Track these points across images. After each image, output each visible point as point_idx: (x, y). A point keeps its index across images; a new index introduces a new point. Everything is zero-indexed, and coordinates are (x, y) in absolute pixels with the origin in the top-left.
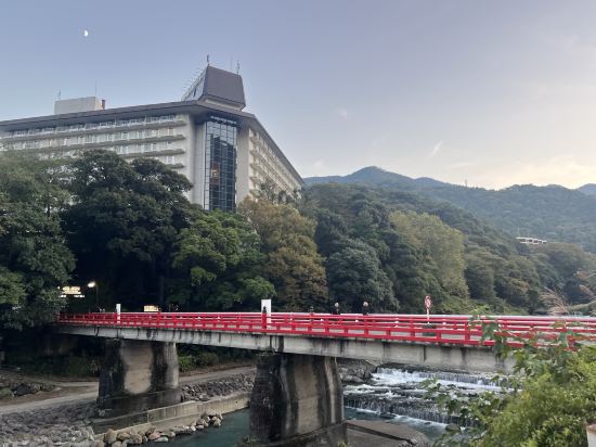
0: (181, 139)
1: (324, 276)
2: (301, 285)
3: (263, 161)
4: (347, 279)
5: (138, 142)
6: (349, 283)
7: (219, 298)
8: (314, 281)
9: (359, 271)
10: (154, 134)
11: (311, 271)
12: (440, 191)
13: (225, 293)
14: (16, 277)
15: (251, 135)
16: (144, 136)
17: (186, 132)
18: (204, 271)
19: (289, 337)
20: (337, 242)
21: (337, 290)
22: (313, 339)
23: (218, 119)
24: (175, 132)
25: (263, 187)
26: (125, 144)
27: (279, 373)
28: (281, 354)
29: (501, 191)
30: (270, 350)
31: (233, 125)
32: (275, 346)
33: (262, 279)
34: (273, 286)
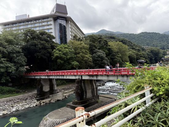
0: (51, 25)
1: (92, 60)
2: (86, 62)
3: (74, 30)
4: (98, 60)
5: (40, 27)
6: (98, 61)
7: (65, 67)
8: (89, 61)
9: (101, 58)
10: (43, 24)
11: (88, 59)
12: (122, 35)
13: (66, 66)
14: (12, 64)
15: (70, 22)
16: (41, 24)
17: (52, 23)
18: (60, 60)
19: (83, 75)
20: (94, 51)
21: (95, 63)
22: (90, 76)
23: (60, 18)
24: (49, 23)
25: (74, 37)
26: (36, 27)
27: (82, 84)
28: (82, 80)
29: (138, 34)
30: (79, 79)
31: (65, 20)
32: (80, 78)
33: (76, 62)
34: (78, 63)
